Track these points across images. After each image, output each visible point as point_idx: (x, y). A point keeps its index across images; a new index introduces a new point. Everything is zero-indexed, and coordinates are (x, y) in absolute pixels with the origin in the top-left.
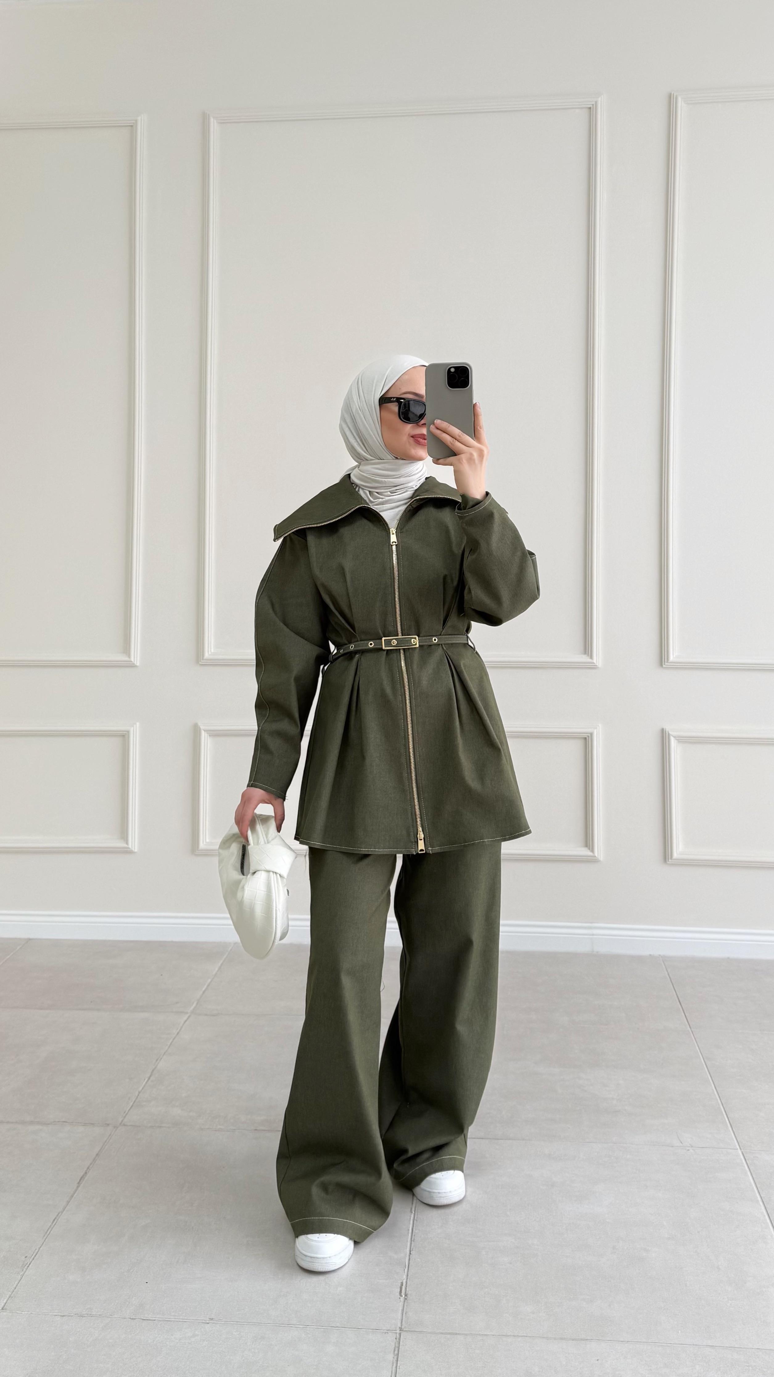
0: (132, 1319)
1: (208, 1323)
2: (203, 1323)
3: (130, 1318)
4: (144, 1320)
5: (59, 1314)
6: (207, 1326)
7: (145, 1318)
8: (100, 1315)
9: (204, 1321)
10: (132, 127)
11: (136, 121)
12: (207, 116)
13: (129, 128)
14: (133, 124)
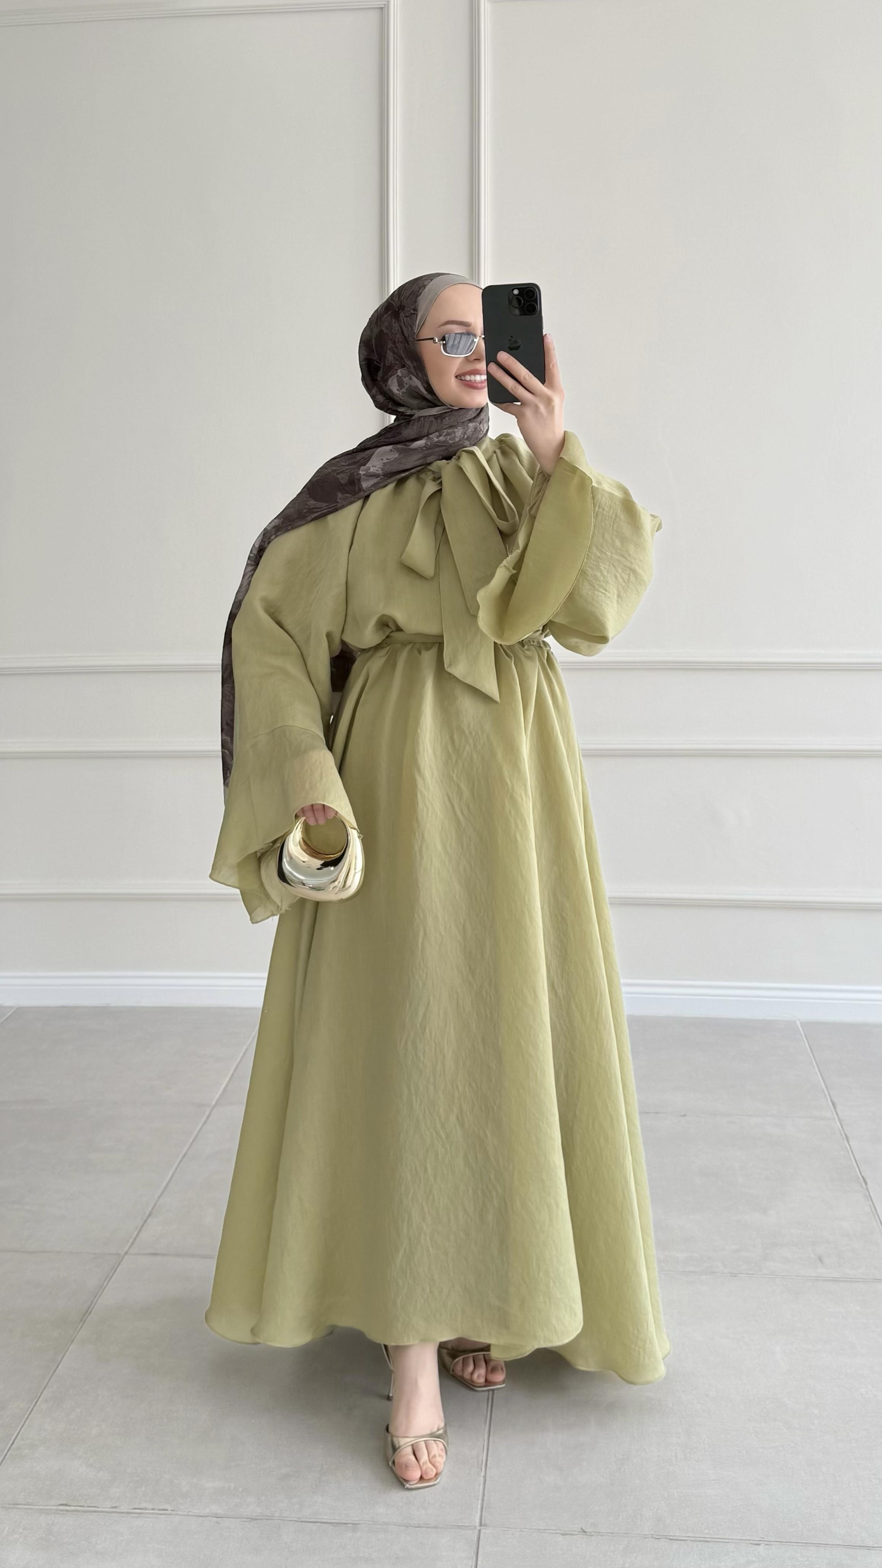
0: (656, 1539)
1: (759, 1545)
2: (751, 1544)
3: (653, 1537)
4: (671, 1540)
5: (558, 1532)
6: (761, 1549)
7: (671, 1538)
8: (611, 1533)
9: (751, 1542)
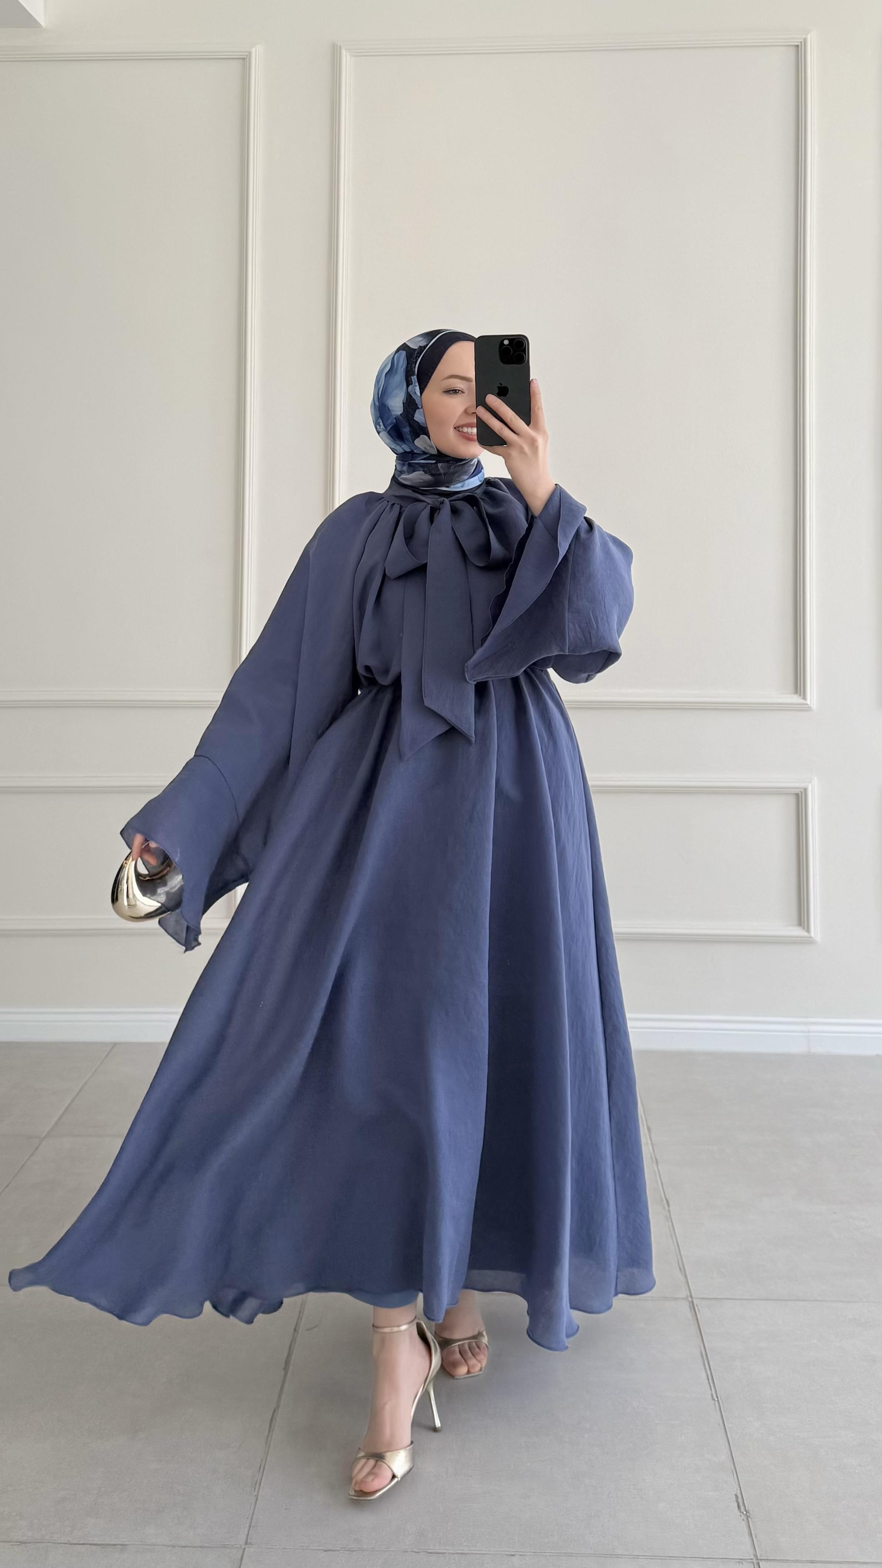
10: (245, 60)
11: (250, 53)
12: (338, 47)
13: (240, 60)
14: (245, 57)
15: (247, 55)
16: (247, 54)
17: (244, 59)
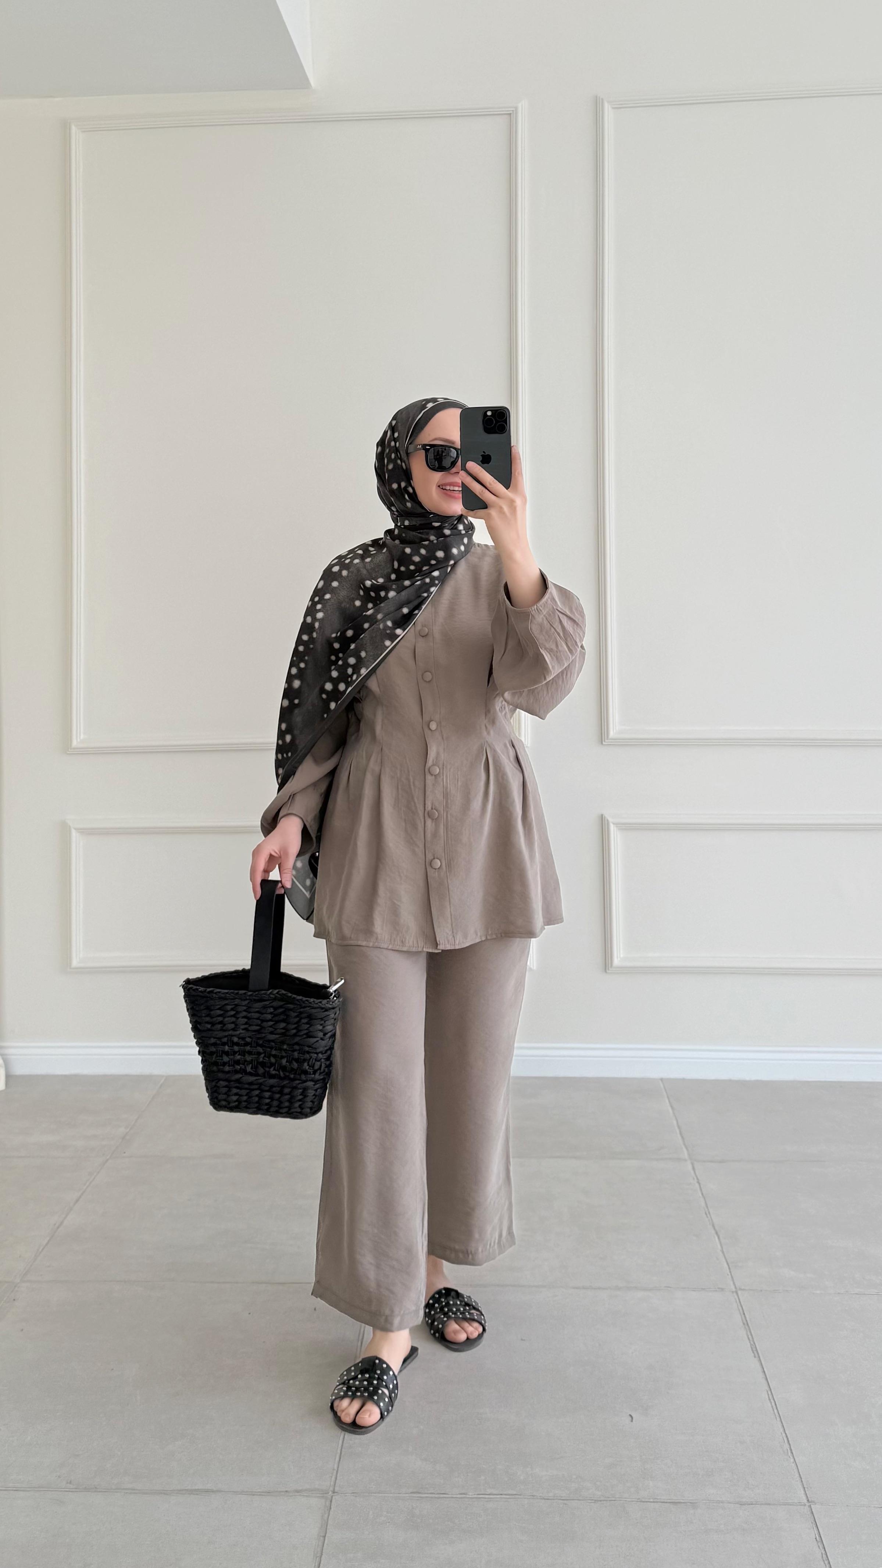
10: (511, 116)
11: (516, 108)
12: (601, 101)
13: (506, 116)
14: (511, 112)
15: (513, 111)
16: (514, 109)
17: (510, 114)
